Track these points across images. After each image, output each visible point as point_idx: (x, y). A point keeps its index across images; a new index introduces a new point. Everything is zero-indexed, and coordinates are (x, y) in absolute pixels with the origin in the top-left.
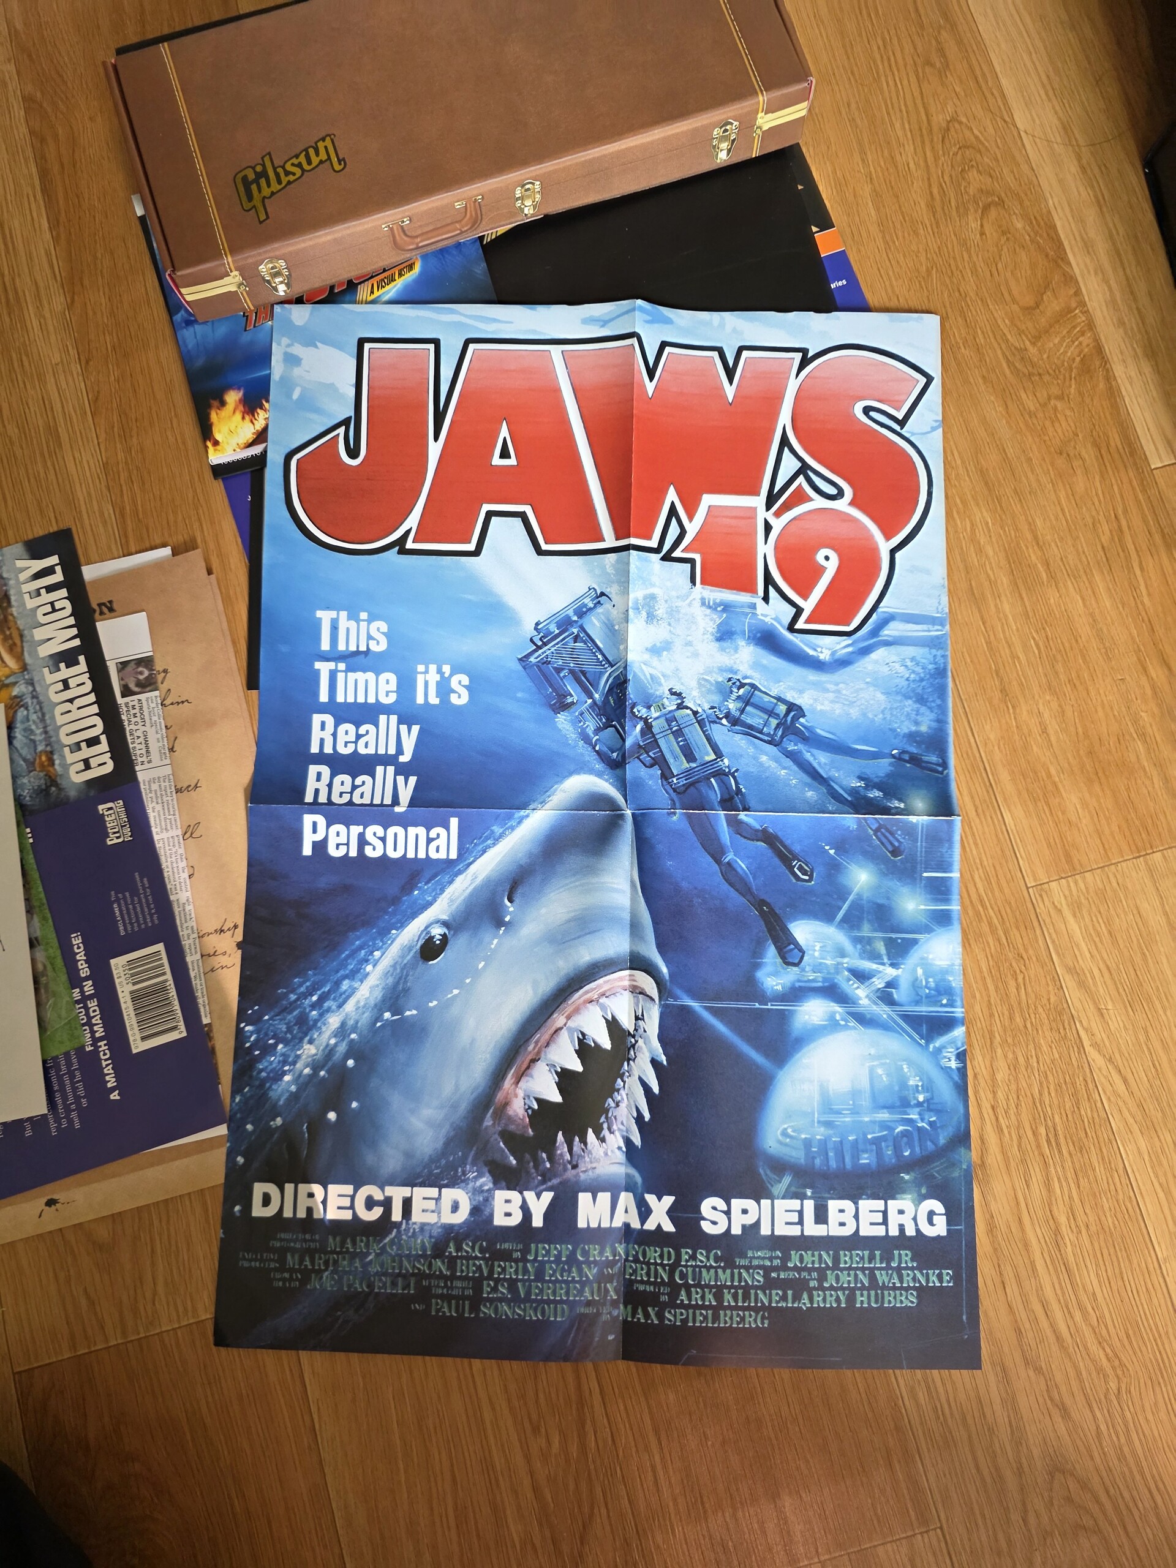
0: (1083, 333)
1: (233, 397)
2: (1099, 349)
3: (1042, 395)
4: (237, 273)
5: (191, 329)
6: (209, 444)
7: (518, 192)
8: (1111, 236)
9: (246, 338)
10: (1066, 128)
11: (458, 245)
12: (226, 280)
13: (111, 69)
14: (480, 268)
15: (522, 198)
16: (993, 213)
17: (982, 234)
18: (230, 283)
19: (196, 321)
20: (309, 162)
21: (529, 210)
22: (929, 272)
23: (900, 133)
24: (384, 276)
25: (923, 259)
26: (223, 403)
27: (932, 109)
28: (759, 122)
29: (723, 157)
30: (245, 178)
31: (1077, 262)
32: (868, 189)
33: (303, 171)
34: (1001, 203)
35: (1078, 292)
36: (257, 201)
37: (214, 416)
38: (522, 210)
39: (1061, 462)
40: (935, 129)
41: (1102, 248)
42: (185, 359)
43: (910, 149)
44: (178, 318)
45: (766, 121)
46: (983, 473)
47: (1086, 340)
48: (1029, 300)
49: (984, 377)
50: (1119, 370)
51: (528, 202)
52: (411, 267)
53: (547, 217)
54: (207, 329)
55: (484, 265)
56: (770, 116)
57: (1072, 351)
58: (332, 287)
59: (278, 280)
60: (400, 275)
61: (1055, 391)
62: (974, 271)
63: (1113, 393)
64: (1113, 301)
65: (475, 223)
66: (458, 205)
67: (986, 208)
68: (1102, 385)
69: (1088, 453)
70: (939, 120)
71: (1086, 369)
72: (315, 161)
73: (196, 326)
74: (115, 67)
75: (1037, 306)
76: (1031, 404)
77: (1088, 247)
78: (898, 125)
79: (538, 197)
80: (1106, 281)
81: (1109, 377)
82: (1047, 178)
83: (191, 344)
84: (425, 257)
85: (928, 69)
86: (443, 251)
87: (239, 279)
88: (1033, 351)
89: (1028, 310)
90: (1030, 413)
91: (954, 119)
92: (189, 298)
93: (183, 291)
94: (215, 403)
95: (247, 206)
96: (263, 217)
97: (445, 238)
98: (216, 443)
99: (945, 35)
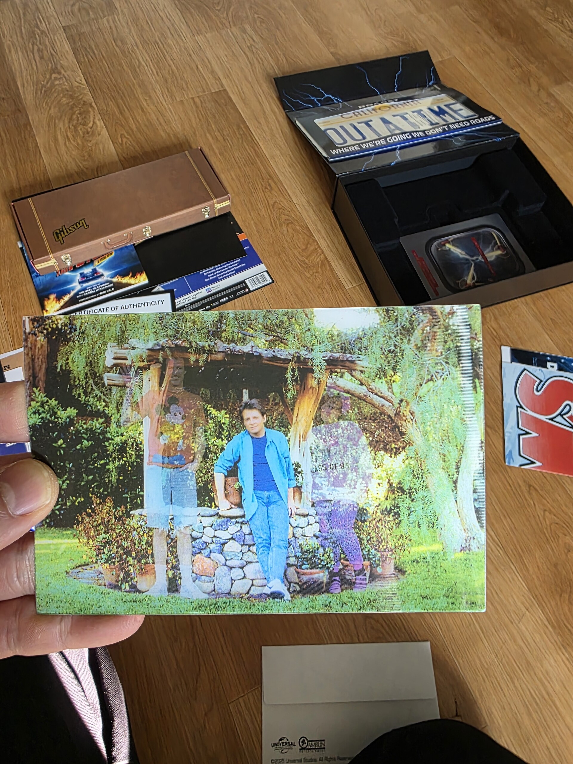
0: (320, 255)
1: (52, 297)
2: (326, 258)
3: (311, 272)
4: (54, 259)
5: (38, 278)
6: (44, 311)
7: (144, 230)
8: (325, 228)
9: (56, 279)
10: (308, 202)
11: (126, 247)
12: (50, 262)
13: (12, 207)
14: (134, 252)
15: (145, 232)
16: (290, 225)
17: (287, 231)
18: (52, 262)
19: (40, 275)
20: (77, 226)
21: (148, 235)
22: (273, 242)
23: (260, 207)
24: (103, 257)
25: (271, 239)
26: (49, 299)
27: (269, 200)
28: (215, 207)
29: (207, 216)
30: (56, 233)
31: (316, 236)
32: (252, 222)
33: (75, 229)
34: (292, 223)
35: (318, 244)
36: (60, 238)
37: (46, 303)
38: (145, 235)
39: (319, 290)
40: (270, 205)
41: (323, 232)
42: (36, 287)
43: (263, 210)
44: (34, 275)
45: (218, 206)
46: (296, 295)
47: (322, 256)
48: (304, 247)
49: (294, 270)
50: (332, 264)
51: (147, 233)
52: (111, 254)
53: (154, 237)
54: (44, 277)
55: (135, 252)
56: (219, 205)
57: (318, 259)
58: (86, 262)
59: (68, 260)
60: (108, 256)
61: (315, 271)
62: (287, 241)
63: (332, 270)
64: (328, 245)
65: (131, 240)
66: (125, 235)
67: (288, 225)
68: (328, 268)
69: (327, 287)
70: (271, 202)
71: (323, 264)
72: (79, 226)
73: (40, 277)
74: (13, 206)
75: (306, 248)
76: (308, 275)
77: (319, 231)
78: (259, 205)
79: (150, 231)
80: (325, 240)
81: (330, 266)
82: (305, 215)
83: (38, 282)
84: (115, 251)
85: (267, 190)
86: (122, 249)
87: (55, 261)
88: (307, 261)
89: (303, 250)
90: (308, 278)
91: (275, 202)
92: (38, 268)
93: (36, 266)
94: (46, 299)
95: (57, 240)
96: (62, 242)
97: (122, 245)
98: (47, 311)
99: (270, 181)
